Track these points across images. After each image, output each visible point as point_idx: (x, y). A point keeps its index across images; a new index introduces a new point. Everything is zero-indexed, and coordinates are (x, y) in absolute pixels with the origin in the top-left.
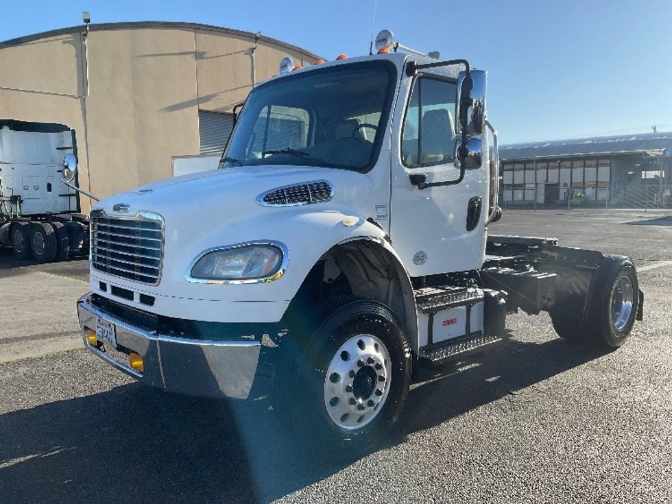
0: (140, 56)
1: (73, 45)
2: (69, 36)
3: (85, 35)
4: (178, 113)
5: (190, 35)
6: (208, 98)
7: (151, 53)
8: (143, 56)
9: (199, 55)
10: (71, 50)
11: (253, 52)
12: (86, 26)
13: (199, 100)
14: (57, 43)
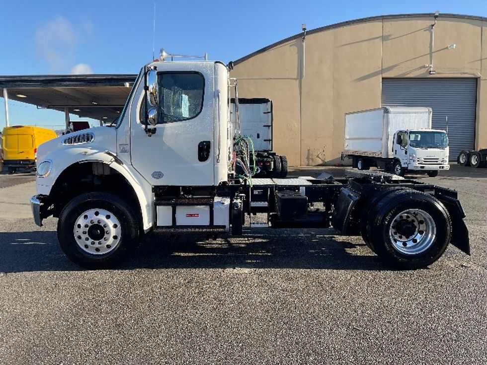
0: (340, 46)
1: (297, 46)
2: (294, 41)
3: (304, 38)
4: (366, 81)
5: (379, 24)
6: (390, 68)
7: (348, 43)
8: (342, 46)
9: (384, 38)
10: (295, 49)
11: (432, 28)
12: (304, 33)
13: (382, 71)
14: (286, 47)
